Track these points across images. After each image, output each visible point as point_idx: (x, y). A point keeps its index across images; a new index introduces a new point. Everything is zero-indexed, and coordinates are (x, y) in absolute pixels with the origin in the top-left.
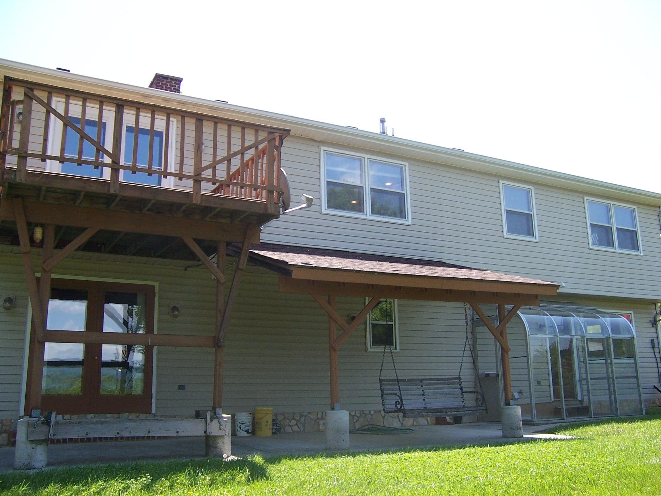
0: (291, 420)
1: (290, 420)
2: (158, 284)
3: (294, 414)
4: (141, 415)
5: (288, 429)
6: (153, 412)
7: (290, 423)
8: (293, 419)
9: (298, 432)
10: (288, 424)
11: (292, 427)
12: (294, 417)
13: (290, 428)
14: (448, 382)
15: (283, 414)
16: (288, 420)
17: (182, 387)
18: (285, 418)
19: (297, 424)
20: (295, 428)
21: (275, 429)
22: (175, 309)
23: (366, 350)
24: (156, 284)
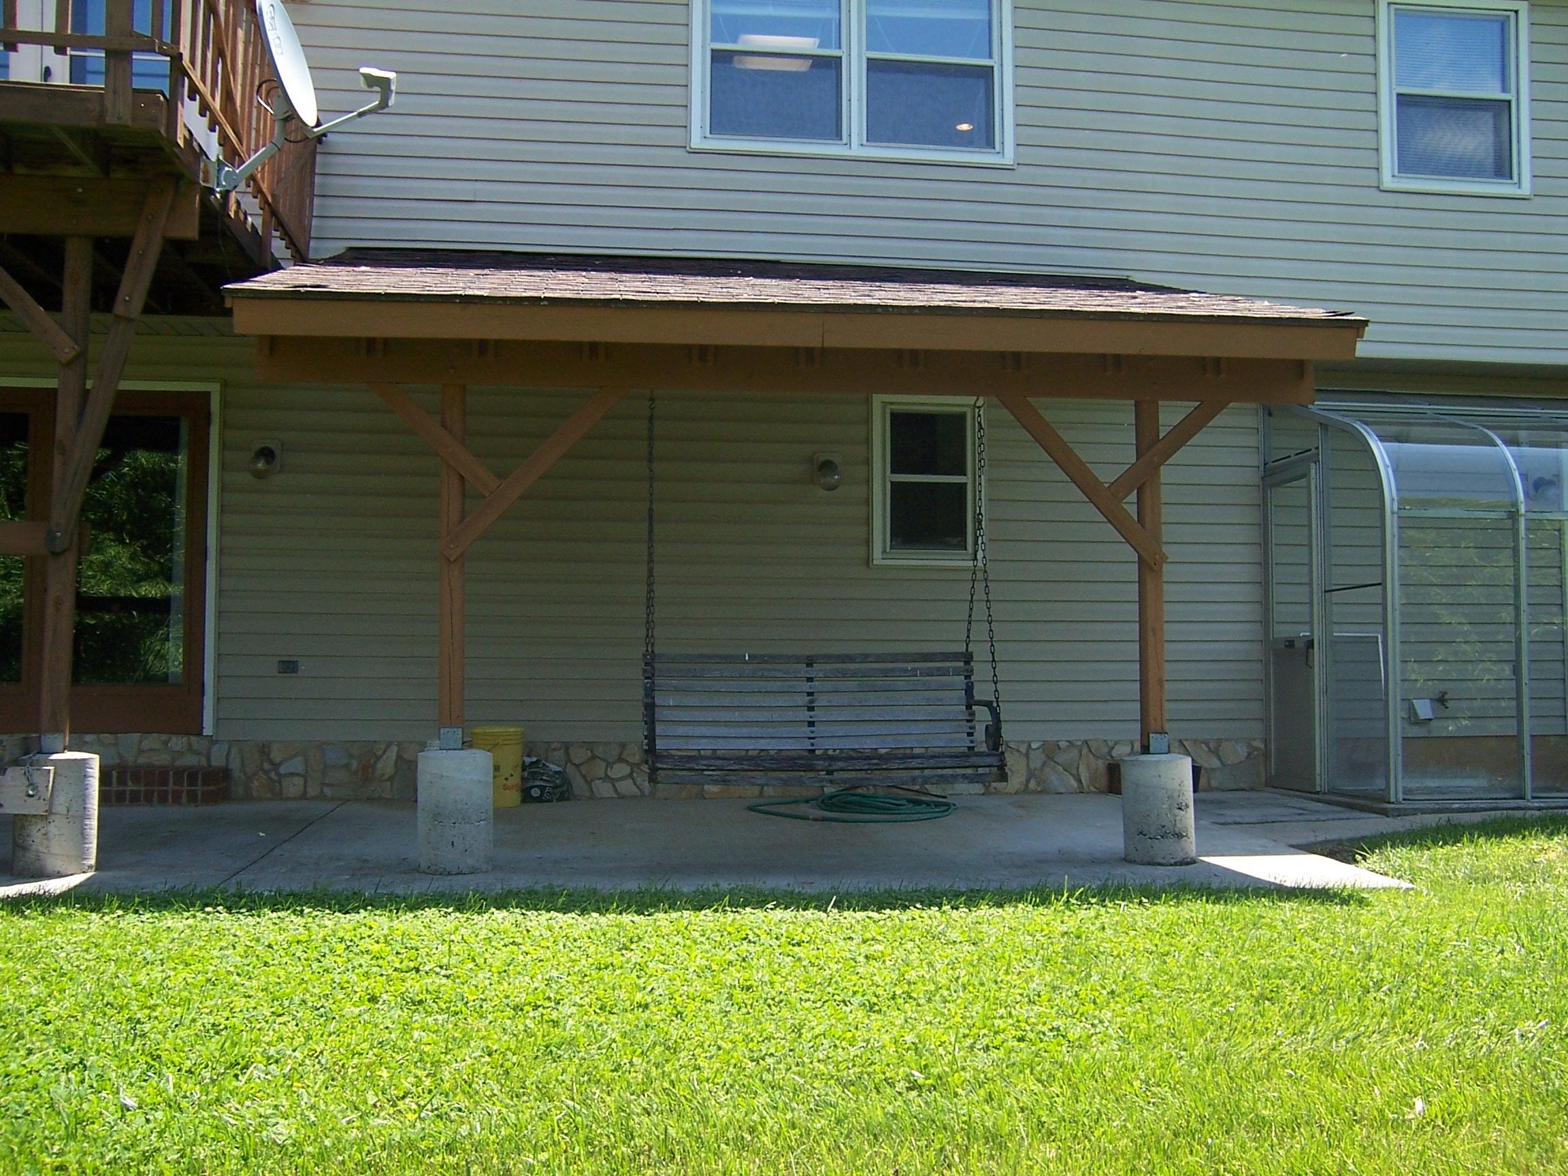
0: (614, 763)
1: (609, 765)
2: (219, 388)
3: (623, 746)
4: (174, 739)
5: (604, 789)
6: (208, 730)
7: (609, 774)
8: (621, 760)
9: (634, 797)
10: (602, 775)
11: (617, 785)
12: (624, 756)
13: (610, 785)
14: (915, 670)
15: (589, 745)
16: (603, 764)
17: (289, 667)
18: (594, 757)
19: (631, 776)
20: (627, 787)
21: (537, 786)
22: (267, 454)
23: (868, 561)
24: (214, 389)
